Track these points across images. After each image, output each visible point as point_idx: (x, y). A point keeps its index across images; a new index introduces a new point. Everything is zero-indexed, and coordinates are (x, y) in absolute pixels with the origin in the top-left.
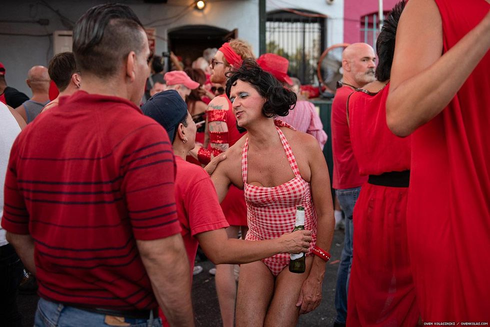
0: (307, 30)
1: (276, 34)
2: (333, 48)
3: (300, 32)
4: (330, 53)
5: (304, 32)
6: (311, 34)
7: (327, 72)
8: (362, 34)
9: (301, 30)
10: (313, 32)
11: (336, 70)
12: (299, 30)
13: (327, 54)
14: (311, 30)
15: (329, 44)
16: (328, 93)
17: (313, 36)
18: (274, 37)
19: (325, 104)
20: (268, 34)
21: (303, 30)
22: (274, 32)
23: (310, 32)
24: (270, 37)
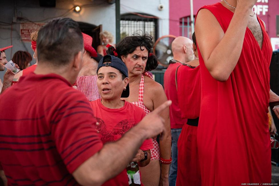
0: (146, 26)
1: (127, 28)
2: (163, 38)
3: (142, 27)
4: (161, 41)
5: (144, 27)
6: (149, 28)
7: (159, 53)
8: (181, 29)
9: (142, 26)
10: (150, 27)
11: (165, 51)
12: (141, 26)
13: (159, 42)
14: (149, 26)
15: (161, 35)
16: (160, 66)
17: (150, 29)
18: (125, 30)
19: (158, 73)
20: (121, 28)
21: (144, 26)
22: (125, 27)
23: (148, 27)
24: (123, 30)
